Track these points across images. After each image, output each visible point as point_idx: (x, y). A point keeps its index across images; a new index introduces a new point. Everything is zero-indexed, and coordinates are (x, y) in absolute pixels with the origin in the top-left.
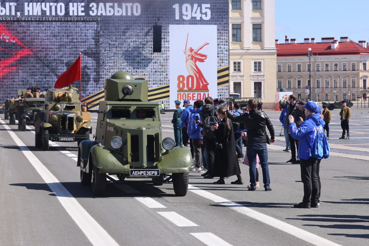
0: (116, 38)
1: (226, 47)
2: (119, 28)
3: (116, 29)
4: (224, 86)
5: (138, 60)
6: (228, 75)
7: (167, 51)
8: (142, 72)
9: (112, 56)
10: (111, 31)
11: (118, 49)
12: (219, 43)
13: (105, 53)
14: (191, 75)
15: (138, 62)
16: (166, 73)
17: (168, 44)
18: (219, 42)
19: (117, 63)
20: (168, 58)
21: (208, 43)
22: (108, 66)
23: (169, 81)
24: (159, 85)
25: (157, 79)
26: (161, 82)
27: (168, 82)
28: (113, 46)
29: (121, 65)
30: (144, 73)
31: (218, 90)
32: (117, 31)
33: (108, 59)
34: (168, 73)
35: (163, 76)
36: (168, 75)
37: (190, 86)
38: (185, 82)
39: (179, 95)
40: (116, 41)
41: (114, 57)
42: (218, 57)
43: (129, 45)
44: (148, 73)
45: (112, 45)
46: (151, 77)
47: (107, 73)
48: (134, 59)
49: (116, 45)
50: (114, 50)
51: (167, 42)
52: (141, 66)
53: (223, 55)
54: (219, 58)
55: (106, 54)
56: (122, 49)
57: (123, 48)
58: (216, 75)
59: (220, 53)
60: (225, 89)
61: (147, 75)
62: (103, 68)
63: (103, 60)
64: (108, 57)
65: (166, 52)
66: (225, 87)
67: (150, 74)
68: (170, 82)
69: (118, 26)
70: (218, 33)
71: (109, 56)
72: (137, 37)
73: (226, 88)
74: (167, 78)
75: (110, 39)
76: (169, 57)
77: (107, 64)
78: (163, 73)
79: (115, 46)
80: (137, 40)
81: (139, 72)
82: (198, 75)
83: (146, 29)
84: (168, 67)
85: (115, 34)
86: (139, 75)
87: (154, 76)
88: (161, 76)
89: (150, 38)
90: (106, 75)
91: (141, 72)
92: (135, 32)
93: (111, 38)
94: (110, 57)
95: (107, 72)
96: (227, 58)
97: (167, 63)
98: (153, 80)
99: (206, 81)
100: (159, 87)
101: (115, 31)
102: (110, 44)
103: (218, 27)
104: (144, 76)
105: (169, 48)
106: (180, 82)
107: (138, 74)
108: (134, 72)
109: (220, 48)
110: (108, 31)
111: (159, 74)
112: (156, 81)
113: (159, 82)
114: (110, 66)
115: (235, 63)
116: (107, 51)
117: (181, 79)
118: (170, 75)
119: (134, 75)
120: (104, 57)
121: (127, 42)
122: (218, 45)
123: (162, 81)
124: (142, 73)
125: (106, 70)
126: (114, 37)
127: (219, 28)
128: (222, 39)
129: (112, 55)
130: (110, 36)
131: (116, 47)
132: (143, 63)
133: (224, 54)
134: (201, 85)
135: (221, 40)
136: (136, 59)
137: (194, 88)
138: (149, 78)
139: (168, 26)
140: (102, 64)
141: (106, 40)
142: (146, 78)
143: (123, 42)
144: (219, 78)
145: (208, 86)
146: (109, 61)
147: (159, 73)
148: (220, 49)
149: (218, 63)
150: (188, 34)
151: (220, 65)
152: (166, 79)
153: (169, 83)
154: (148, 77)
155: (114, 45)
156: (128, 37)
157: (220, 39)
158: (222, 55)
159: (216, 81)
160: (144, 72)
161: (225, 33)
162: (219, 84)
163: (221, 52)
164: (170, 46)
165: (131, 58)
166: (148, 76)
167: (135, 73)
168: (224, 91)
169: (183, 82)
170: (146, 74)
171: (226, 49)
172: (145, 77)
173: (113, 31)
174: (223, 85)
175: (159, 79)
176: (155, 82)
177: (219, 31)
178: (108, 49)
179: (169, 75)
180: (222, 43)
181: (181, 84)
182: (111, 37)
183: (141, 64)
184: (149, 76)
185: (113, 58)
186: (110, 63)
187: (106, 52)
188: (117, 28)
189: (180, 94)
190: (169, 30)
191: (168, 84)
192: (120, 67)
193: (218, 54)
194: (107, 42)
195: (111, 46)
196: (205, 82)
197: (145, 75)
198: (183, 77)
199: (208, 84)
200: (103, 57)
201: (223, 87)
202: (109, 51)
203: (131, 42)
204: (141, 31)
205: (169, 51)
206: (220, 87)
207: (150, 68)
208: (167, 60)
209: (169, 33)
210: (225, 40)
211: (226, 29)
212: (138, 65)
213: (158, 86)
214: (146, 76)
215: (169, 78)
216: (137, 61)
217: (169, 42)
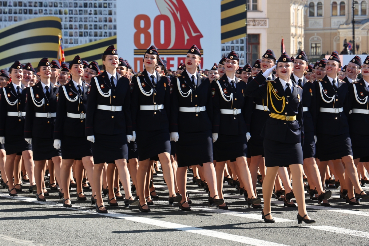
4: (235, 42)
8: (55, 6)
14: (163, 13)
16: (109, 9)
23: (115, 27)
24: (93, 38)
25: (88, 24)
26: (98, 31)
27: (113, 31)
30: (58, 9)
31: (223, 50)
34: (112, 9)
35: (102, 17)
36: (113, 13)
37: (162, 41)
38: (151, 31)
44: (67, 9)
46: (75, 18)
58: (218, 16)
60: (238, 47)
61: (65, 14)
66: (237, 42)
67: (71, 12)
68: (118, 31)
73: (240, 45)
74: (111, 21)
78: (102, 9)
81: (46, 6)
82: (178, 15)
86: (48, 12)
87: (83, 16)
88: (98, 16)
91: (51, 6)
98: (80, 26)
99: (196, 30)
100: (94, 43)
104: (59, 16)
106: (139, 31)
107: (46, 10)
108: (35, 6)
111: (93, 12)
112: (86, 28)
113: (93, 31)
117: (142, 24)
118: (117, 13)
119: (36, 13)
123: (100, 28)
124: (53, 9)
134: (187, 37)
137: (171, 46)
138: (70, 21)
142: (64, 20)
144: (224, 22)
145: (201, 40)
147: (93, 9)
152: (108, 23)
153: (115, 34)
154: (68, 19)
159: (218, 30)
160: (59, 5)
162: (224, 36)
166: (68, 16)
167: (38, 8)
169: (145, 31)
170: (63, 10)
172: (61, 19)
174: (235, 39)
175: (93, 23)
176: (83, 30)
179: (115, 13)
181: (142, 36)
184: (71, 16)
191: (113, 34)
196: (195, 32)
197: (60, 13)
198: (146, 18)
199: (201, 36)
201: (232, 43)
206: (228, 42)
213: (91, 41)
214: (63, 16)
215: (115, 21)
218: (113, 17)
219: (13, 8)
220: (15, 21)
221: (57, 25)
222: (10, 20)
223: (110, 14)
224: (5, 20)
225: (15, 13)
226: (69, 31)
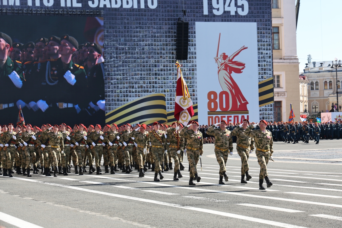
0: (125, 40)
1: (268, 52)
2: (130, 26)
3: (125, 28)
4: (267, 106)
5: (156, 71)
6: (272, 91)
7: (193, 58)
8: (161, 88)
9: (120, 66)
10: (118, 30)
11: (128, 56)
12: (260, 47)
13: (111, 62)
14: (224, 90)
15: (156, 74)
16: (193, 88)
17: (195, 49)
18: (259, 45)
19: (128, 74)
20: (194, 68)
21: (246, 46)
22: (115, 79)
23: (196, 99)
27: (195, 101)
28: (122, 51)
29: (133, 78)
30: (163, 89)
31: (260, 111)
32: (126, 30)
33: (116, 69)
34: (195, 89)
36: (195, 91)
37: (224, 107)
38: (218, 100)
39: (211, 119)
40: (125, 45)
41: (123, 66)
42: (259, 65)
43: (143, 49)
44: (169, 89)
45: (120, 50)
46: (173, 94)
47: (114, 89)
48: (150, 70)
49: (126, 50)
50: (123, 56)
51: (192, 46)
52: (159, 79)
53: (265, 63)
54: (260, 67)
55: (112, 63)
56: (134, 55)
57: (135, 54)
58: (257, 91)
59: (262, 61)
60: (269, 109)
61: (168, 92)
62: (109, 82)
63: (109, 71)
64: (115, 67)
65: (191, 60)
66: (268, 106)
67: (171, 91)
68: (198, 101)
69: (128, 23)
70: (258, 33)
71: (116, 65)
72: (153, 39)
73: (270, 108)
74: (194, 95)
75: (117, 41)
76: (196, 66)
77: (113, 77)
79: (124, 51)
80: (154, 43)
81: (157, 88)
82: (234, 91)
83: (165, 28)
84: (195, 80)
85: (123, 34)
86: (158, 91)
89: (171, 40)
90: (112, 91)
91: (159, 88)
92: (150, 32)
93: (119, 40)
94: (117, 67)
95: (115, 87)
96: (271, 67)
97: (193, 74)
99: (244, 99)
101: (124, 30)
102: (117, 49)
103: (258, 25)
104: (164, 93)
105: (195, 53)
106: (210, 101)
107: (156, 90)
108: (150, 88)
109: (262, 53)
110: (114, 30)
114: (117, 79)
116: (114, 57)
117: (212, 97)
118: (198, 91)
119: (150, 92)
120: (109, 66)
121: (140, 45)
122: (259, 49)
124: (161, 89)
125: (113, 85)
126: (122, 39)
127: (260, 27)
128: (264, 42)
129: (121, 63)
130: (117, 37)
131: (126, 53)
132: (162, 75)
133: (267, 62)
134: (239, 104)
135: (263, 43)
136: (153, 69)
137: (229, 110)
138: (170, 96)
139: (194, 24)
140: (107, 77)
141: (112, 43)
142: (167, 95)
143: (135, 45)
144: (261, 94)
145: (247, 105)
146: (116, 72)
148: (261, 56)
149: (259, 74)
150: (220, 34)
151: (262, 77)
152: (192, 97)
153: (197, 103)
154: (169, 95)
155: (123, 49)
156: (142, 39)
157: (261, 41)
158: (263, 63)
159: (257, 99)
160: (164, 87)
161: (267, 33)
162: (261, 103)
163: (263, 59)
164: (197, 51)
165: (145, 68)
166: (169, 93)
167: (152, 89)
168: (267, 112)
169: (214, 101)
170: (166, 89)
171: (268, 55)
172: (165, 95)
173: (121, 30)
174: (267, 104)
177: (260, 31)
178: (115, 56)
179: (196, 91)
180: (263, 47)
181: (213, 104)
182: (118, 38)
183: (160, 77)
184: (171, 93)
185: (122, 68)
186: (117, 75)
187: (112, 59)
188: (127, 25)
189: (212, 117)
190: (195, 28)
191: (195, 103)
192: (132, 80)
193: (259, 61)
194: (114, 45)
195: (118, 51)
196: (243, 101)
197: (165, 91)
198: (214, 93)
199: (247, 103)
200: (108, 67)
201: (266, 106)
202: (117, 58)
203: (146, 45)
204: (159, 30)
205: (195, 58)
206: (263, 106)
207: (171, 82)
208: (193, 70)
209: (195, 33)
210: (268, 43)
211: (268, 27)
212: (156, 78)
214: (166, 93)
215: (196, 95)
216: (154, 72)
217: (195, 45)
218: (195, 93)
219: (137, 89)
220: (139, 96)
221: (163, 98)
222: (136, 96)
223: (194, 91)
224: (133, 97)
225: (139, 92)
226: (170, 102)
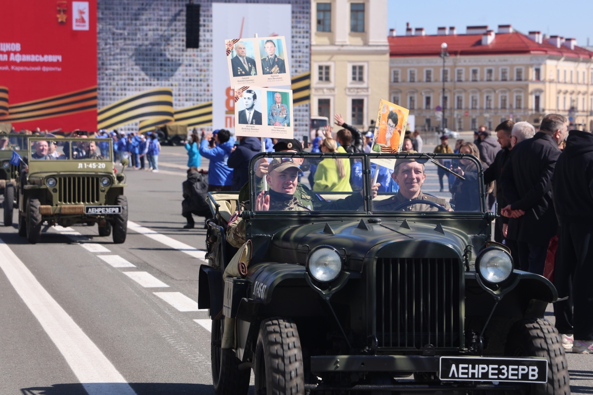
0: (124, 24)
1: (306, 40)
2: (130, 7)
3: (124, 9)
4: (302, 105)
5: (161, 61)
6: (308, 87)
7: (208, 46)
9: (117, 54)
10: (115, 12)
11: (128, 42)
12: (295, 34)
13: (106, 49)
15: (161, 65)
16: (208, 83)
17: (211, 35)
18: (294, 32)
19: (127, 64)
20: (210, 58)
21: (276, 33)
22: (110, 69)
23: (211, 95)
24: (195, 102)
25: (192, 93)
26: (199, 98)
27: (210, 98)
28: (119, 37)
29: (132, 69)
30: (170, 82)
31: (295, 111)
32: (126, 12)
33: (112, 58)
34: (210, 82)
35: (202, 88)
36: (210, 85)
39: (228, 120)
40: (124, 29)
41: (121, 54)
42: (293, 57)
43: (146, 35)
44: (177, 83)
45: (117, 35)
46: (182, 89)
47: (109, 82)
48: (154, 60)
49: (125, 35)
50: (121, 43)
51: (208, 31)
52: (165, 71)
53: (301, 54)
54: (294, 59)
55: (108, 51)
56: (134, 42)
57: (136, 40)
59: (296, 51)
60: (303, 109)
61: (176, 86)
62: (103, 73)
63: (103, 60)
64: (110, 55)
65: (206, 48)
67: (180, 85)
68: (213, 98)
69: (128, 4)
70: (293, 17)
71: (112, 53)
72: (159, 23)
73: (305, 108)
74: (208, 91)
75: (113, 24)
76: (212, 56)
77: (109, 67)
78: (202, 83)
79: (123, 36)
80: (159, 28)
81: (162, 81)
83: (174, 10)
84: (210, 73)
85: (122, 17)
86: (163, 85)
87: (188, 88)
88: (199, 88)
89: (181, 25)
90: (107, 84)
91: (165, 81)
92: (156, 14)
93: (116, 24)
94: (114, 55)
95: (110, 79)
96: (308, 59)
97: (208, 65)
98: (186, 95)
100: (196, 106)
101: (122, 12)
102: (114, 34)
103: (293, 7)
104: (170, 87)
105: (211, 41)
106: (229, 98)
107: (161, 83)
109: (296, 42)
110: (111, 11)
111: (195, 85)
112: (190, 95)
113: (195, 98)
114: (114, 70)
115: (320, 68)
116: (110, 44)
117: (232, 93)
118: (213, 85)
119: (154, 85)
120: (104, 54)
121: (143, 30)
122: (293, 37)
123: (201, 96)
124: (167, 83)
125: (108, 77)
126: (121, 23)
127: (295, 10)
128: (300, 28)
129: (118, 51)
130: (114, 19)
131: (125, 39)
132: (169, 66)
133: (303, 53)
135: (298, 30)
136: (158, 59)
138: (179, 91)
139: (211, 6)
140: (101, 66)
141: (108, 27)
142: (174, 90)
143: (136, 30)
144: (295, 91)
146: (112, 62)
147: (195, 83)
148: (295, 45)
149: (293, 67)
150: (243, 19)
151: (296, 71)
152: (206, 93)
153: (211, 100)
154: (177, 90)
155: (121, 34)
156: (145, 23)
157: (296, 27)
158: (298, 54)
160: (171, 80)
161: (304, 17)
162: (295, 101)
163: (298, 49)
164: (214, 38)
165: (149, 57)
167: (156, 82)
168: (301, 113)
170: (174, 83)
171: (305, 44)
172: (172, 90)
173: (119, 12)
174: (300, 103)
175: (195, 93)
176: (188, 97)
177: (295, 15)
178: (111, 42)
180: (298, 35)
181: (232, 101)
182: (115, 22)
183: (166, 68)
184: (180, 87)
185: (119, 57)
186: (114, 64)
187: (108, 46)
188: (127, 7)
189: (230, 118)
190: (211, 11)
192: (131, 71)
193: (293, 52)
194: (110, 29)
195: (116, 37)
197: (172, 85)
200: (102, 55)
201: (300, 106)
202: (113, 44)
203: (150, 30)
204: (167, 13)
205: (212, 46)
207: (180, 74)
208: (208, 61)
209: (211, 16)
210: (305, 30)
211: (306, 10)
212: (161, 69)
213: (194, 104)
214: (174, 88)
215: (212, 91)
216: (159, 62)
217: (211, 31)
218: (210, 88)
219: (138, 82)
220: (140, 90)
221: (169, 93)
222: (136, 90)
223: (208, 86)
224: (132, 90)
225: (140, 85)
226: (178, 98)
